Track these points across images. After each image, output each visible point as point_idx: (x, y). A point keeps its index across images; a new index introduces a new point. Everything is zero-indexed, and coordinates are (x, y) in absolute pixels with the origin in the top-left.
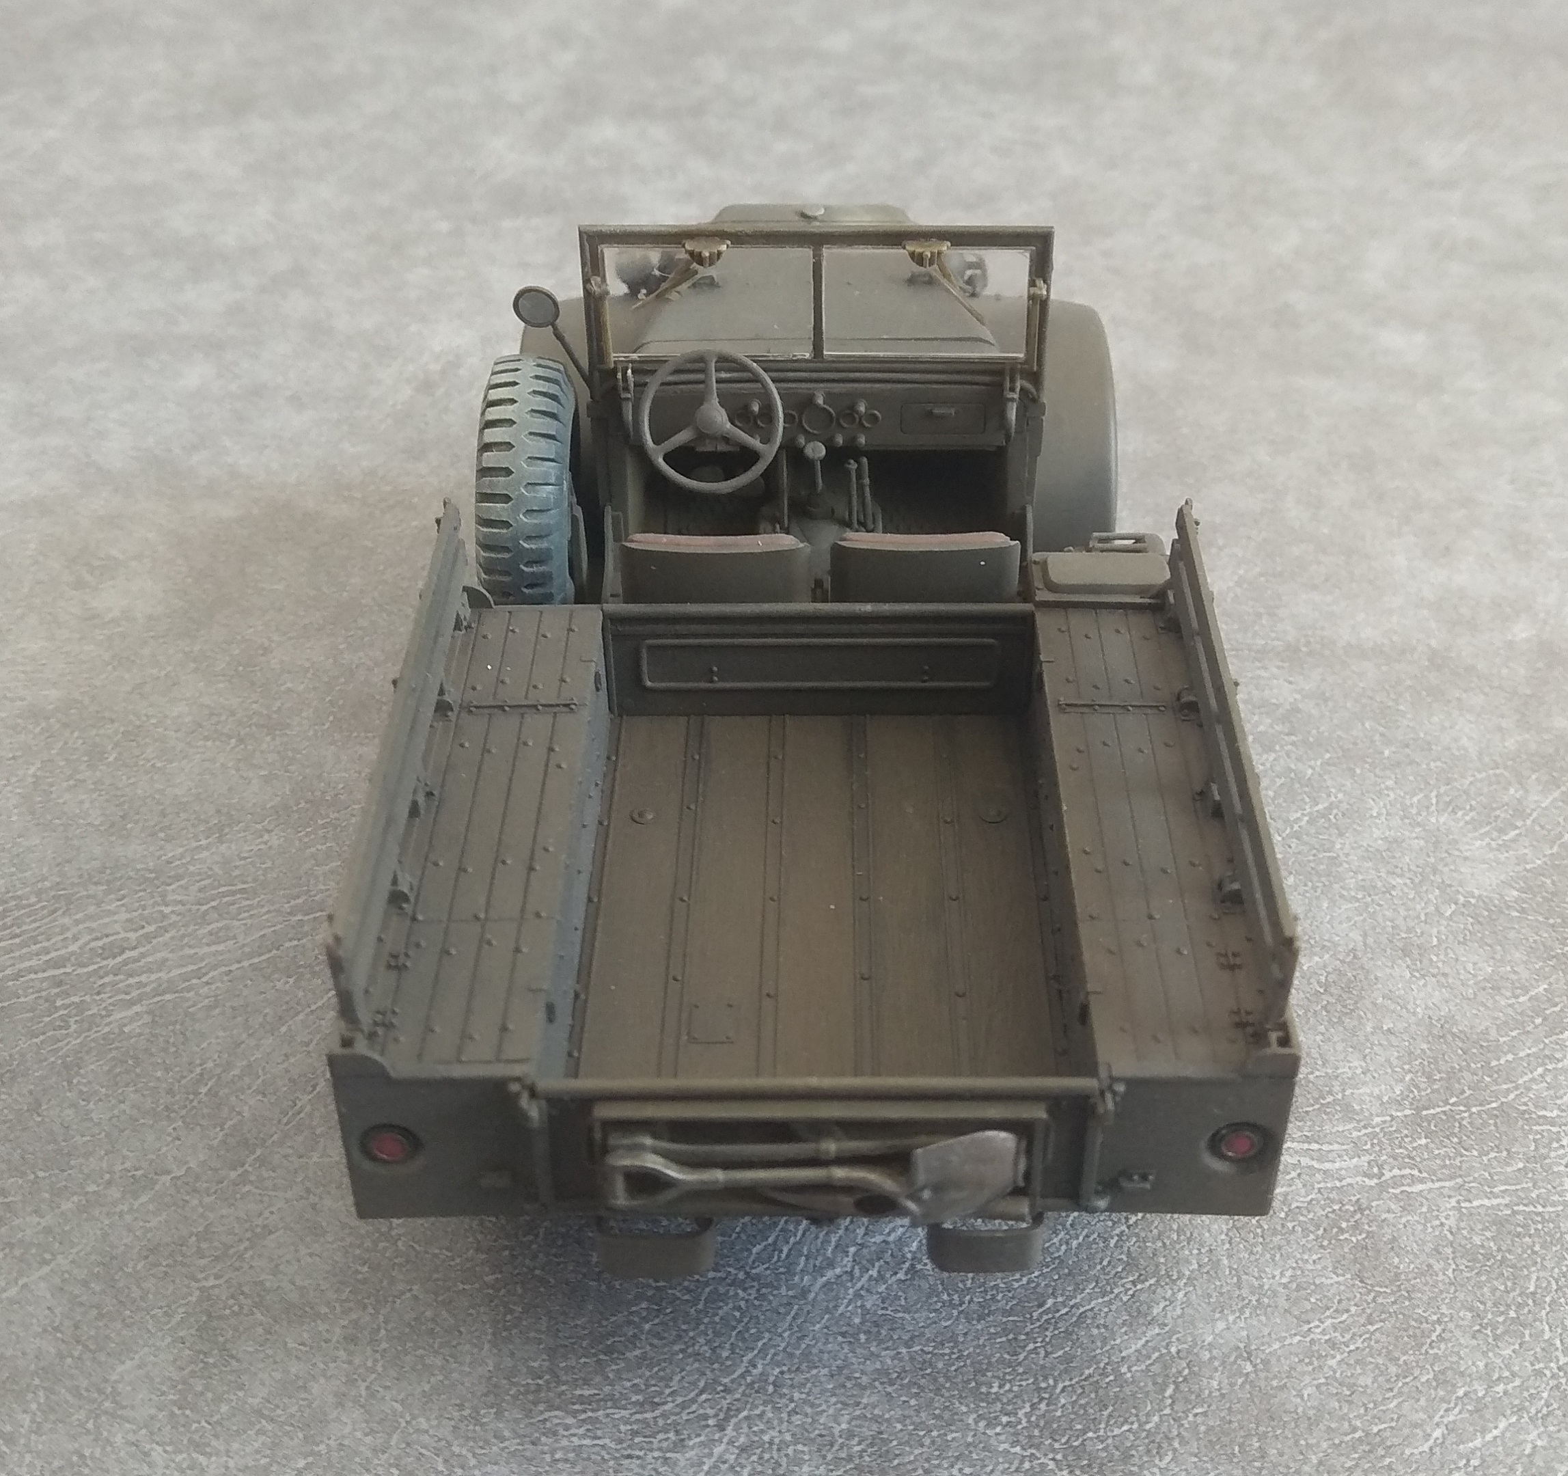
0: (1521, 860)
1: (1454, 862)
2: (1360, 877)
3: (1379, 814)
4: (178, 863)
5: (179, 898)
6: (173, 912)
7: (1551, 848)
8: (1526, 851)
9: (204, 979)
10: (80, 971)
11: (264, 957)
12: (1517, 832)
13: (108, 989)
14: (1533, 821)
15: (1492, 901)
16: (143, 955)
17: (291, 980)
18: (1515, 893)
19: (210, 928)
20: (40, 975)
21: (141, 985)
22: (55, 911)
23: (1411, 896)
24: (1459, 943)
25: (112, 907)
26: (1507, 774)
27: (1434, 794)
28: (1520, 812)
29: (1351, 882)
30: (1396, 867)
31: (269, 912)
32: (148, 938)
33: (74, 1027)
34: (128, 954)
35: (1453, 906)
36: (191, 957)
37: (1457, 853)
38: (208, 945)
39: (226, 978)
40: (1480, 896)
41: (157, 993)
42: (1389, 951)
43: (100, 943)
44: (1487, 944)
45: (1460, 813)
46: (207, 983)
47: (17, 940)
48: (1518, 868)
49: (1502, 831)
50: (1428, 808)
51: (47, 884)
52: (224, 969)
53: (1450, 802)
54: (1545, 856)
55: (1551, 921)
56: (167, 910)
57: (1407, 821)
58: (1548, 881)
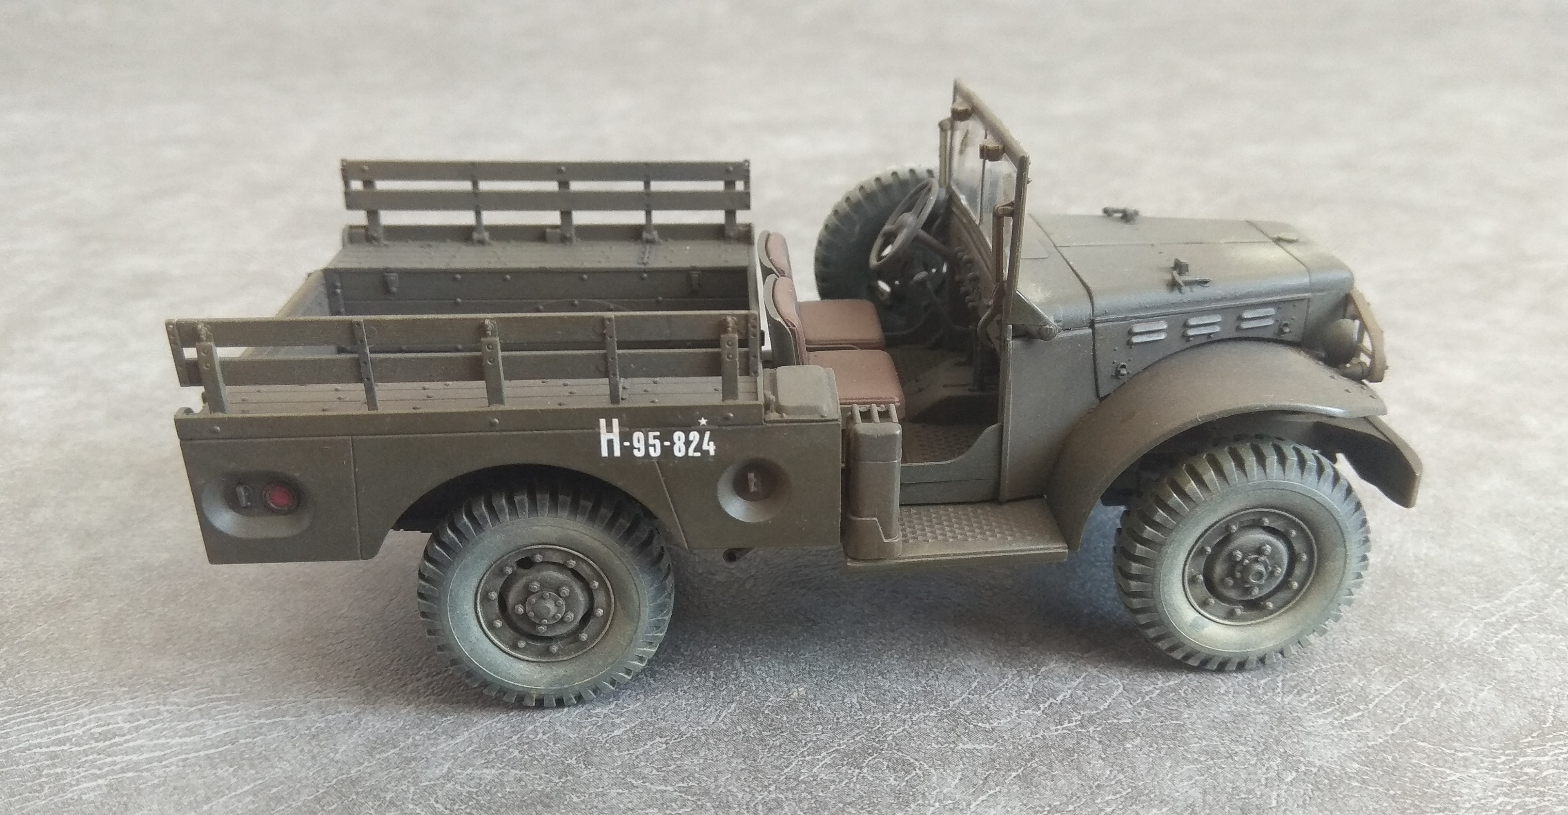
0: (1361, 738)
1: (1297, 735)
2: (1205, 743)
3: (1227, 692)
4: (191, 675)
5: (177, 700)
6: (167, 711)
7: (1393, 729)
8: (1368, 730)
9: (163, 763)
10: (74, 749)
11: (220, 750)
12: (1360, 713)
13: (87, 765)
14: (1376, 706)
15: (1333, 771)
16: (127, 741)
17: (232, 769)
18: (1356, 766)
19: (188, 724)
20: (44, 750)
21: (114, 763)
22: (80, 704)
23: (1253, 762)
24: (1298, 806)
25: (123, 704)
26: (1351, 666)
27: (1280, 678)
28: (1363, 696)
29: (1195, 747)
30: (1240, 737)
31: (240, 715)
32: (137, 729)
33: (46, 791)
34: (117, 739)
35: (1294, 774)
36: (163, 745)
37: (1300, 728)
38: (181, 737)
39: (181, 764)
40: (1321, 767)
41: (123, 770)
42: (1227, 809)
43: (100, 730)
44: (1326, 809)
45: (1304, 696)
46: (166, 766)
47: (42, 723)
48: (1359, 745)
49: (1345, 712)
50: (1273, 690)
51: (87, 684)
52: (183, 756)
53: (1296, 686)
54: (1387, 735)
55: (1392, 792)
56: (162, 708)
57: (1253, 699)
58: (1390, 758)
